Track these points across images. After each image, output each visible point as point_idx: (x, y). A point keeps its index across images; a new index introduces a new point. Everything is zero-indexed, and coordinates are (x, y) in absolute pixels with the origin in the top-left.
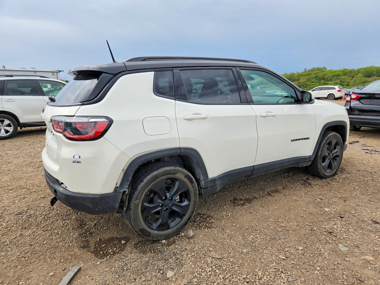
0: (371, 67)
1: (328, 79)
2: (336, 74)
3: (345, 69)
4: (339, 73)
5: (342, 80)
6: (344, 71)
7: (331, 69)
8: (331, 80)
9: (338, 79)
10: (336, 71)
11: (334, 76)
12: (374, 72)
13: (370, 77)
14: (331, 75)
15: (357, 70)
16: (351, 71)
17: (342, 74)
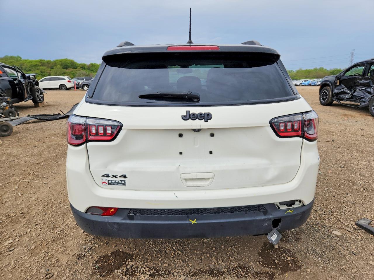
0: (65, 60)
1: (27, 69)
2: (33, 64)
3: (41, 60)
4: (36, 63)
5: (42, 71)
6: (42, 61)
7: (26, 59)
8: (30, 70)
9: (37, 69)
10: (33, 62)
11: (32, 66)
12: (69, 64)
13: (67, 69)
14: (29, 65)
15: (53, 62)
16: (48, 62)
17: (40, 64)
